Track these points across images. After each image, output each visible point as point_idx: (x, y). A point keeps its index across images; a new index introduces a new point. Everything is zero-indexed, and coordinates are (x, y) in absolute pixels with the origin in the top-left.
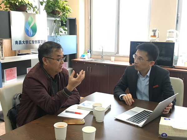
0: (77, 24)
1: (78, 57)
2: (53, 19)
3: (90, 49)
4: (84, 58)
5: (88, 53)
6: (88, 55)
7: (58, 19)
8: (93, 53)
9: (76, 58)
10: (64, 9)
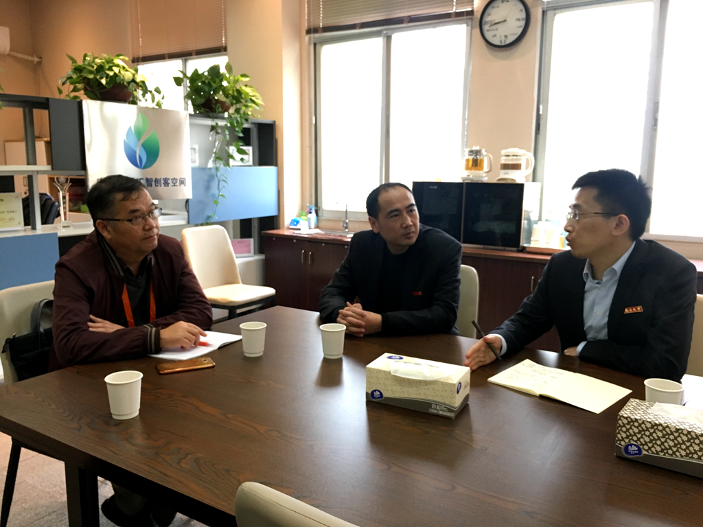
0: (278, 136)
1: (281, 226)
2: (209, 122)
3: (316, 205)
4: (298, 227)
5: (309, 216)
6: (309, 220)
7: (221, 123)
8: (324, 216)
9: (277, 228)
10: (238, 97)
